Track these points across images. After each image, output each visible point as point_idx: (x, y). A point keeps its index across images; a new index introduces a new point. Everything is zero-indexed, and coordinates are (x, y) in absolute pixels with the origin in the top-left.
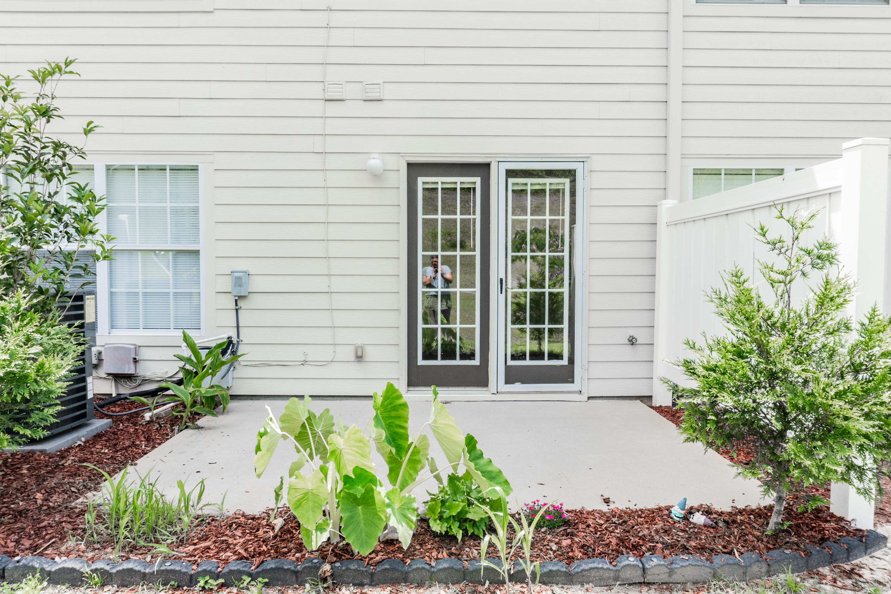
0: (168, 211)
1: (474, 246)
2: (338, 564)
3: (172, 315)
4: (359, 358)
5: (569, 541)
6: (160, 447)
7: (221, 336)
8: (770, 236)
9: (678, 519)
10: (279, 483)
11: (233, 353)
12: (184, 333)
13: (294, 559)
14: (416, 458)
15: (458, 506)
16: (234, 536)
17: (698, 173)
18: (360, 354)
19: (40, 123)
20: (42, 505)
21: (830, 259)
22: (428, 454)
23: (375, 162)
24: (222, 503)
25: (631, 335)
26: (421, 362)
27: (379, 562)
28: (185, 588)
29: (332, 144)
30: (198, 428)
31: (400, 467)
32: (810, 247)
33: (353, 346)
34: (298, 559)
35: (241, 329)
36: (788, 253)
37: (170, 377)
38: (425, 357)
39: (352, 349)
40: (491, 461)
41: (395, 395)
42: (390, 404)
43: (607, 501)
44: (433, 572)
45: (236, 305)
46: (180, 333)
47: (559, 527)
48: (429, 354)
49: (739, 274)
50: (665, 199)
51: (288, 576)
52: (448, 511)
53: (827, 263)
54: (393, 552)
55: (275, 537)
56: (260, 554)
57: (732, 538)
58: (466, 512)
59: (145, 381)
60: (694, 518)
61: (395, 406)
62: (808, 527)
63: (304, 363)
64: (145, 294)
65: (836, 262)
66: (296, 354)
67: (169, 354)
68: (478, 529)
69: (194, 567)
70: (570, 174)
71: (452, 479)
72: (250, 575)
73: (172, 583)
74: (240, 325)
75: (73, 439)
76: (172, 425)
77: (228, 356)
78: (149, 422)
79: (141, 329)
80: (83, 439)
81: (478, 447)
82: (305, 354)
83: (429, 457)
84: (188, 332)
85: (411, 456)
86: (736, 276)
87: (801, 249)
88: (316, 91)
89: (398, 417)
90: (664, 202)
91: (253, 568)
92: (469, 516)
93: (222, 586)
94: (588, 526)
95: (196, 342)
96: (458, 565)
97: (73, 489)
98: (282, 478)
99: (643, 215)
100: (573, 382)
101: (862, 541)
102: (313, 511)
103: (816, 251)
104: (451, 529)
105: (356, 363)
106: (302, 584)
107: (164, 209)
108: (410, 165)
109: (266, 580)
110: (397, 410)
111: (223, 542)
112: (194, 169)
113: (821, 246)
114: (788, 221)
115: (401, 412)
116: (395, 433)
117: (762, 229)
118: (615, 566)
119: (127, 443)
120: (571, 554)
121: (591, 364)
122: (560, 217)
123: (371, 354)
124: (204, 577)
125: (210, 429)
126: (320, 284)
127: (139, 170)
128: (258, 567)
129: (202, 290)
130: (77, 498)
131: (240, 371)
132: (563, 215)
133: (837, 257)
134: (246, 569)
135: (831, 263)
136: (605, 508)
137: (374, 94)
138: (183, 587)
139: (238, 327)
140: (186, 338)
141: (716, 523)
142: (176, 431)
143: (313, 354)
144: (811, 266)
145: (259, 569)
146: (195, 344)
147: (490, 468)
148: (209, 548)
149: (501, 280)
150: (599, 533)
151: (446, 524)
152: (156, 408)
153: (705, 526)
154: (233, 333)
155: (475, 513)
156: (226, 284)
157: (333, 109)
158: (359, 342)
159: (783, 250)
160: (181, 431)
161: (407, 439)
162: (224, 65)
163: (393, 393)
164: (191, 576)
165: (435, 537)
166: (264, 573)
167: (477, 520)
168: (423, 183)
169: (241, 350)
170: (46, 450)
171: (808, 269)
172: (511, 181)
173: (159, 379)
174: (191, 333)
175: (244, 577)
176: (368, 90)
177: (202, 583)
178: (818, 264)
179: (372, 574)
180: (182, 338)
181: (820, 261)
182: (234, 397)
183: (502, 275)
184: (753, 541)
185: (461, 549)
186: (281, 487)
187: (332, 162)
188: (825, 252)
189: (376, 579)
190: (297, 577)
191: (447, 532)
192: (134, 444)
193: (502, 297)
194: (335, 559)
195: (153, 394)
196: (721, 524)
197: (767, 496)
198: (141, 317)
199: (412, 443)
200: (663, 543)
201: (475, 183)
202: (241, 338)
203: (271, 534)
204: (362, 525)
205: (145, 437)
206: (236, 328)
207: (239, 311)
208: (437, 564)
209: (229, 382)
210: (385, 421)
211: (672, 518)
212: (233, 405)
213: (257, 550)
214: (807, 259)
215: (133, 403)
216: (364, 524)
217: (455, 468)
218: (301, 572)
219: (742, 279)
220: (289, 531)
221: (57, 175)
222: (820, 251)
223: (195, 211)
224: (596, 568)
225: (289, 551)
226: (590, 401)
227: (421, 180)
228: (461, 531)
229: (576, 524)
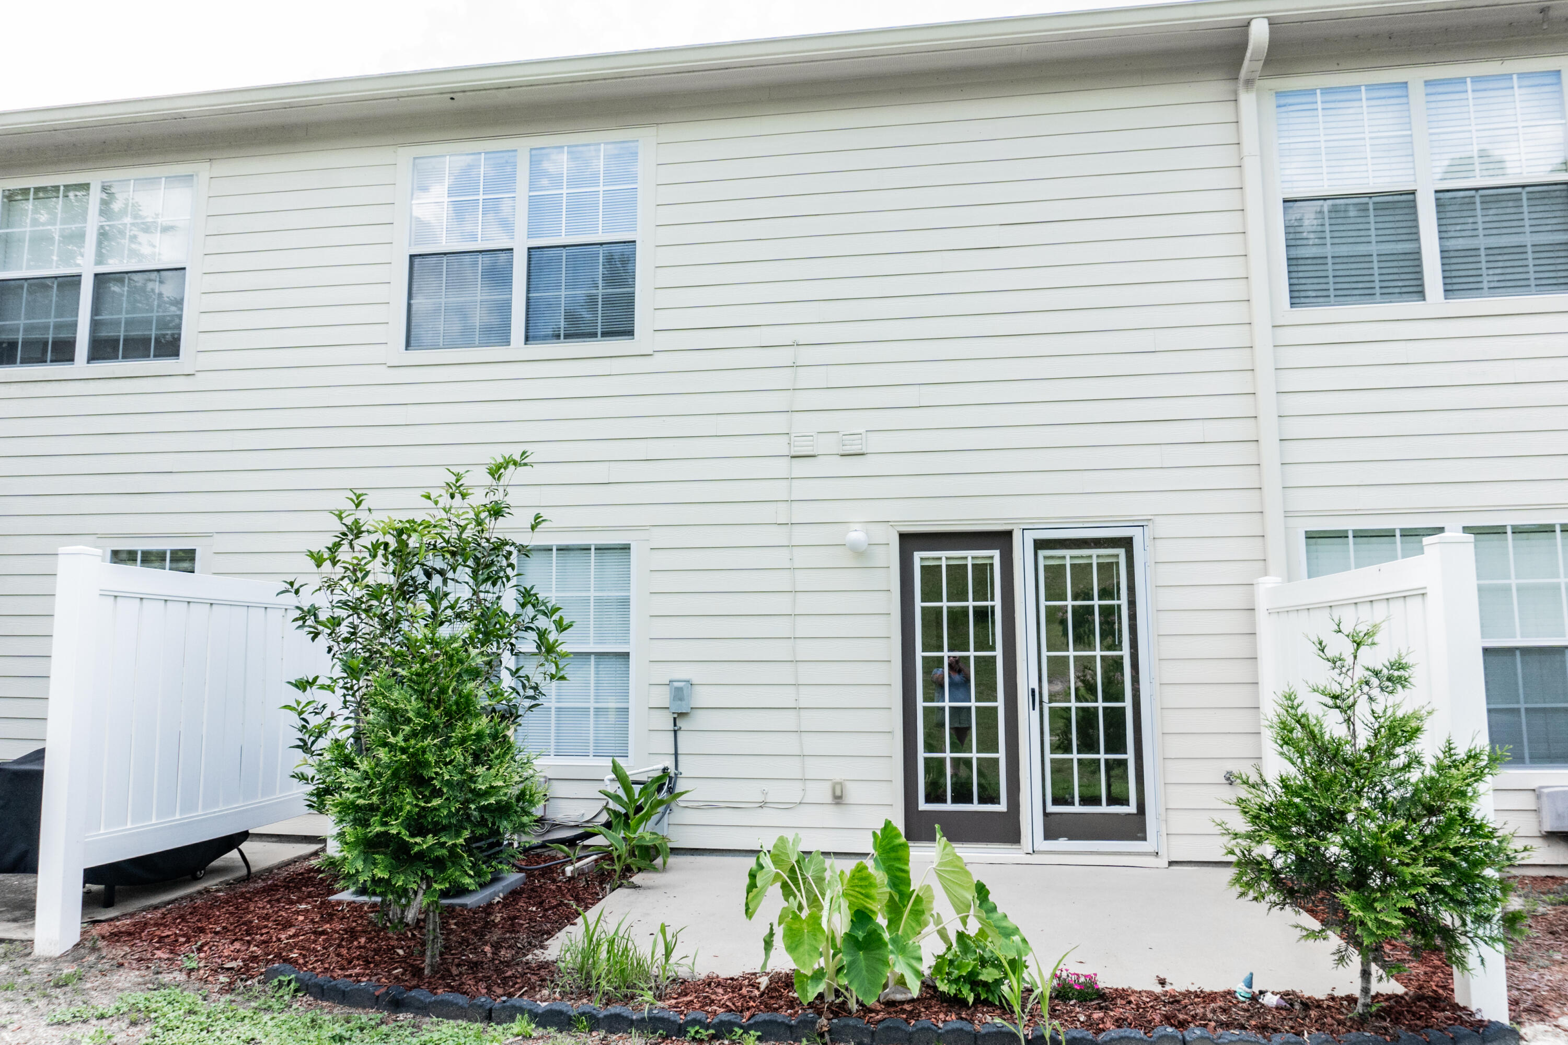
0: (592, 601)
1: (994, 641)
2: (835, 1021)
3: (592, 738)
4: (838, 799)
5: (1101, 1015)
6: (594, 907)
7: (655, 767)
8: (1330, 652)
9: (1243, 999)
10: (768, 931)
11: (671, 790)
12: (613, 762)
13: (786, 1014)
14: (920, 908)
15: (968, 964)
16: (715, 993)
17: (1311, 536)
18: (838, 793)
19: (489, 523)
20: (493, 959)
21: (1402, 682)
22: (932, 909)
23: (857, 535)
24: (693, 964)
25: (1229, 769)
26: (923, 806)
27: (880, 1021)
28: (674, 1038)
29: (801, 513)
30: (635, 887)
31: (900, 919)
32: (1378, 667)
33: (830, 783)
34: (791, 1015)
35: (680, 758)
36: (1350, 673)
37: (588, 822)
38: (928, 800)
39: (827, 787)
40: (1006, 916)
41: (894, 833)
42: (889, 844)
43: (1162, 982)
44: (941, 1034)
45: (675, 725)
46: (608, 762)
47: (1091, 1000)
48: (935, 795)
49: (1293, 697)
50: (1266, 575)
51: (782, 1030)
52: (956, 972)
53: (1399, 687)
54: (896, 1012)
55: (762, 994)
56: (748, 1009)
57: (1308, 1020)
58: (978, 974)
59: (556, 826)
60: (1266, 999)
61: (894, 846)
62: (1414, 1015)
63: (763, 805)
64: (559, 709)
65: (1409, 685)
66: (752, 793)
67: (592, 790)
68: (993, 995)
69: (682, 1017)
70: (1127, 543)
71: (961, 936)
72: (741, 1027)
73: (661, 1031)
74: (679, 752)
75: (491, 894)
76: (601, 883)
77: (664, 795)
78: (572, 878)
79: (552, 756)
80: (501, 895)
81: (991, 898)
82: (764, 792)
83: (934, 913)
84: (616, 759)
85: (913, 905)
86: (1290, 699)
87: (1368, 669)
88: (780, 446)
89: (898, 859)
90: (1262, 580)
91: (744, 1020)
92: (981, 977)
93: (713, 1037)
94: (1130, 1002)
95: (628, 773)
96: (967, 1027)
97: (519, 945)
98: (771, 925)
99: (1235, 598)
100: (1144, 839)
101: (1478, 1032)
102: (809, 955)
103: (1385, 672)
104: (961, 992)
105: (832, 807)
106: (797, 1039)
107: (587, 599)
108: (903, 537)
109: (759, 1033)
110: (897, 852)
111: (705, 997)
112: (626, 548)
113: (1392, 666)
114: (1348, 636)
115: (901, 853)
116: (897, 877)
117: (1320, 643)
118: (1151, 1037)
119: (554, 903)
120: (1101, 1026)
121: (1170, 812)
122: (1115, 602)
123: (854, 793)
124: (693, 1026)
125: (649, 888)
126: (785, 697)
127: (557, 550)
128: (749, 1019)
129: (632, 705)
130: (525, 955)
131: (679, 815)
132: (1119, 599)
133: (1409, 680)
134: (738, 1020)
135: (1404, 687)
136: (1158, 989)
137: (853, 447)
138: (671, 1037)
139: (676, 754)
140: (616, 769)
141: (1292, 1005)
142: (608, 890)
143: (776, 793)
144: (1379, 689)
145: (751, 1022)
146: (627, 776)
147: (1004, 924)
148: (692, 1001)
149: (1033, 691)
150: (1141, 1010)
151: (955, 986)
152: (580, 859)
153: (1277, 1008)
154: (669, 763)
155: (988, 974)
156: (662, 697)
157: (801, 468)
158: (838, 778)
159: (1344, 670)
160: (614, 890)
161: (909, 885)
162: (664, 418)
163: (891, 831)
164: (680, 1025)
165: (942, 1002)
166: (756, 1026)
167: (990, 981)
168: (922, 559)
169: (680, 786)
170: (466, 905)
171: (1375, 692)
172: (1042, 553)
173: (573, 824)
174: (621, 762)
175: (736, 1029)
176: (847, 442)
177: (693, 1033)
178: (1387, 687)
179: (873, 1033)
180: (611, 769)
181: (1390, 684)
182: (675, 851)
183: (1034, 684)
184: (1332, 1025)
185: (973, 1014)
186: (771, 934)
187: (801, 535)
188: (1396, 673)
189: (877, 1038)
190: (791, 1032)
191: (956, 995)
192: (561, 904)
193: (1035, 714)
194: (831, 1016)
195: (571, 842)
196: (1297, 1007)
197: (1340, 966)
198: (553, 741)
199: (914, 891)
200: (1216, 1021)
201: (992, 557)
202: (680, 769)
203: (757, 993)
204: (864, 972)
205: (572, 896)
206: (673, 757)
207: (680, 734)
208: (944, 1025)
209: (665, 830)
210: (884, 863)
211: (1236, 998)
212: (672, 860)
213: (745, 1005)
214: (1375, 682)
215: (539, 855)
216: (867, 971)
217: (964, 921)
218: (796, 1026)
219: (1295, 703)
220: (775, 990)
221: (502, 578)
222: (1391, 672)
223: (625, 603)
224: (1128, 1038)
225: (781, 1007)
226: (1171, 868)
227: (917, 556)
228: (972, 995)
229: (1113, 999)
